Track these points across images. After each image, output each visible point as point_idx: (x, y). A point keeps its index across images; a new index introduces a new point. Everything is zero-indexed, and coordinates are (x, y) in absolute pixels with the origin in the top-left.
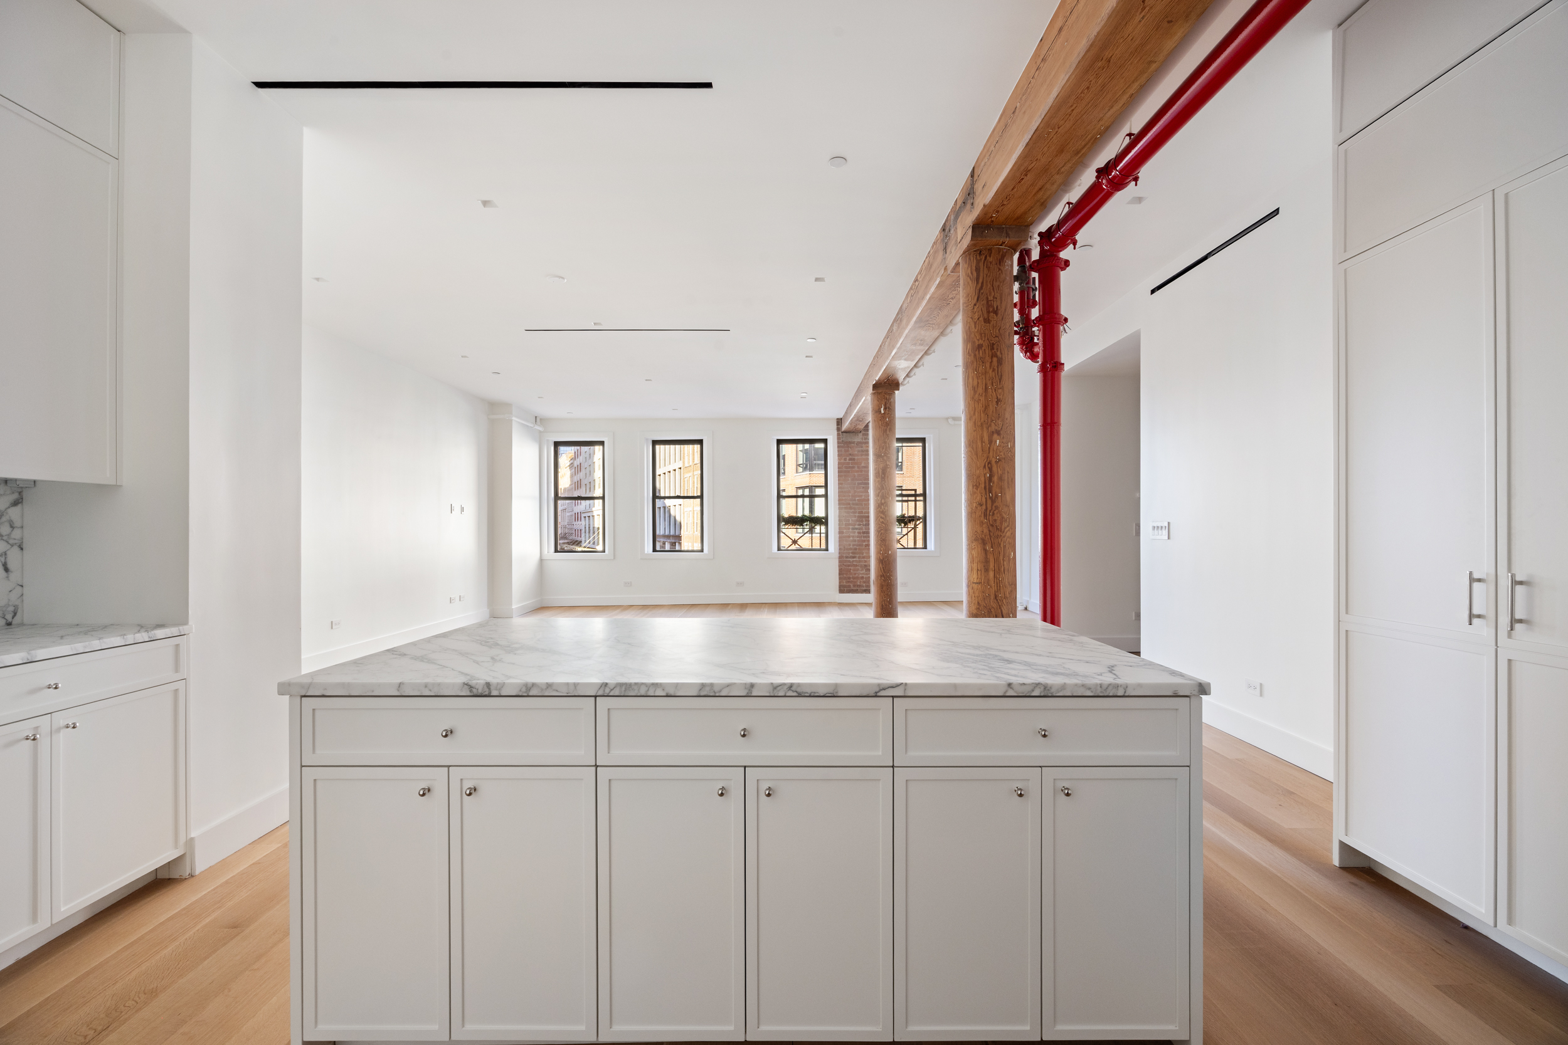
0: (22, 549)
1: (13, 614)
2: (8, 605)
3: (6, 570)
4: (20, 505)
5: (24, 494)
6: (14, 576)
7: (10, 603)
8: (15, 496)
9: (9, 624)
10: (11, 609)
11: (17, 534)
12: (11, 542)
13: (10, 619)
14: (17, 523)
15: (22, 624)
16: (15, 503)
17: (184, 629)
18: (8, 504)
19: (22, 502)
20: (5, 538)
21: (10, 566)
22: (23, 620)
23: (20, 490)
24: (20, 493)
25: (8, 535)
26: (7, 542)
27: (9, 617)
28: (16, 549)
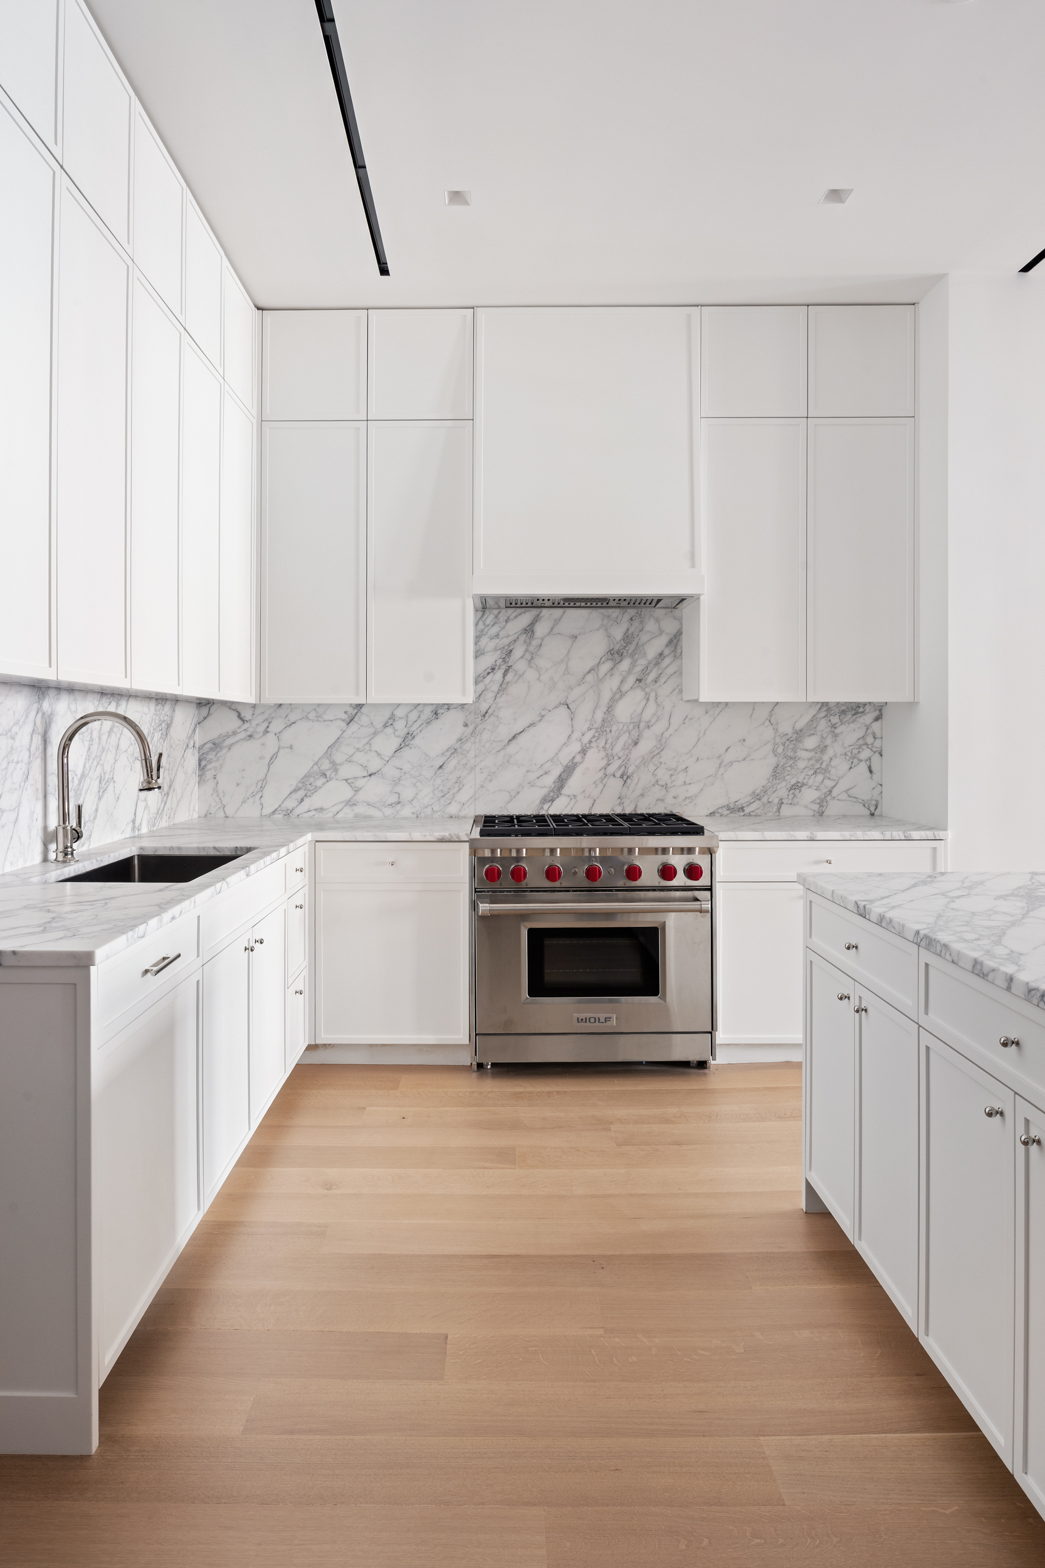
0: (881, 756)
1: (875, 807)
2: (871, 800)
3: (871, 771)
4: (880, 720)
5: (884, 712)
6: (876, 776)
7: (874, 798)
8: (877, 713)
9: (872, 815)
10: (874, 803)
11: (878, 743)
12: (874, 749)
13: (873, 811)
14: (878, 735)
15: (881, 816)
16: (877, 719)
17: (940, 834)
18: (872, 720)
19: (881, 718)
20: (870, 746)
21: (873, 769)
22: (882, 812)
23: (880, 708)
24: (880, 710)
25: (872, 744)
26: (871, 750)
27: (872, 809)
28: (877, 754)
